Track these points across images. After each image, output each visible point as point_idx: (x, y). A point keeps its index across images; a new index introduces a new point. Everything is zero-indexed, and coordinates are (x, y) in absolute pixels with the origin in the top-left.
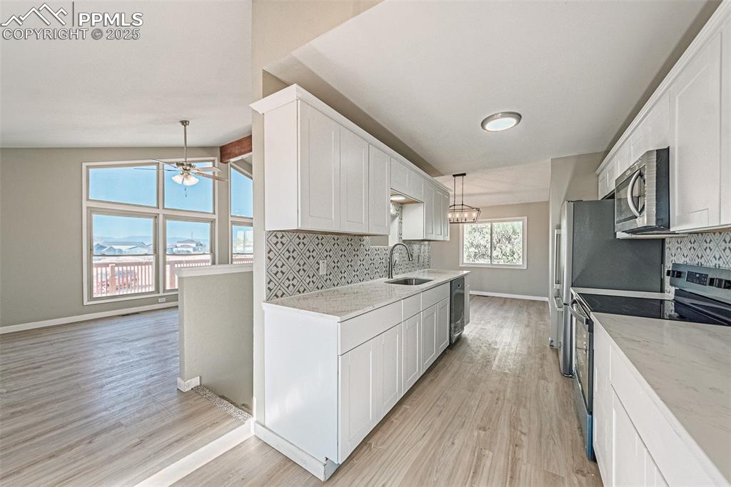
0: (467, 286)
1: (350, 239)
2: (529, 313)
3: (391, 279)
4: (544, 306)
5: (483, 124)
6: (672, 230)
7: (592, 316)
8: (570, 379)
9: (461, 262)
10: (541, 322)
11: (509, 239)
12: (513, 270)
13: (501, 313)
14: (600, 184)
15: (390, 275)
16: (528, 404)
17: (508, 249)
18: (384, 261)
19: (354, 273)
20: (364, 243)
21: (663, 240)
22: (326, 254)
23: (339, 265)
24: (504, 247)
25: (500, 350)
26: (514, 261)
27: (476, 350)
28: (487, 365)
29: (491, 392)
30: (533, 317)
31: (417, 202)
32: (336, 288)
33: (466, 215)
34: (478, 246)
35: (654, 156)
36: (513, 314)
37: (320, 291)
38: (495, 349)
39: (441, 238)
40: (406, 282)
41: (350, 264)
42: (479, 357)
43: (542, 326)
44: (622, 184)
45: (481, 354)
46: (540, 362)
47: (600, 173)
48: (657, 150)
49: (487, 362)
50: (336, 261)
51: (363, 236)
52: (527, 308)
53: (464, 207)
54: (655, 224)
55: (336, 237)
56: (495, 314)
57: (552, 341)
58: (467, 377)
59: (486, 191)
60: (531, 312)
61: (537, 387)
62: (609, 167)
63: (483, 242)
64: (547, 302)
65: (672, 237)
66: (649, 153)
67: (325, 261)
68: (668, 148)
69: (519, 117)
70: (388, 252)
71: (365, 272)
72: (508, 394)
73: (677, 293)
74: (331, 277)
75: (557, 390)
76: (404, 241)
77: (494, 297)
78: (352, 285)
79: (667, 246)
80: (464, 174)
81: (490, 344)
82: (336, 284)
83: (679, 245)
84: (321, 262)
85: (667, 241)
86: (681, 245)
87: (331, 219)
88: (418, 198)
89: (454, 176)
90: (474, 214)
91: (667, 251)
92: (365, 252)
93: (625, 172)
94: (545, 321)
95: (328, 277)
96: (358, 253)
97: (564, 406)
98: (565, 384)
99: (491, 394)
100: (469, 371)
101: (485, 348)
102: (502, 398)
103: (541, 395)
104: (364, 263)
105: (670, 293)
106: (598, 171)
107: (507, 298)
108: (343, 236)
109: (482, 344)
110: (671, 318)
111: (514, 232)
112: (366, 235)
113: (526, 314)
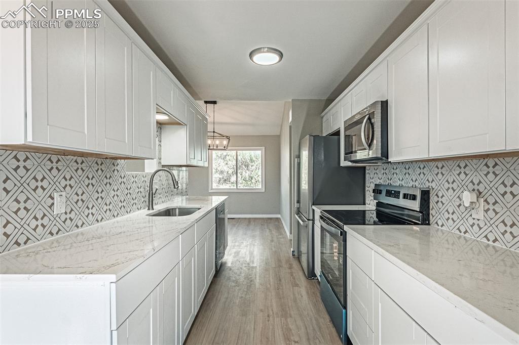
0: (226, 211)
1: (99, 163)
2: (270, 229)
3: (151, 212)
4: (279, 222)
5: (251, 55)
6: (389, 160)
7: (346, 228)
8: (312, 280)
9: (210, 188)
10: (281, 236)
11: (247, 166)
12: (252, 194)
13: (249, 232)
14: (324, 124)
15: (150, 206)
16: (292, 313)
17: (247, 175)
18: (142, 190)
19: (105, 208)
20: (118, 168)
21: (364, 168)
22: (63, 183)
23: (84, 197)
24: (244, 173)
25: (258, 267)
26: (252, 185)
27: (238, 272)
28: (251, 285)
29: (261, 311)
30: (273, 232)
31: (180, 124)
32: (80, 230)
33: (217, 142)
34: (222, 172)
35: (379, 106)
36: (258, 233)
37: (55, 237)
38: (253, 267)
39: (201, 164)
40: (168, 213)
41: (100, 195)
42: (242, 279)
43: (282, 240)
44: (352, 124)
45: (243, 275)
46: (289, 271)
47: (323, 116)
48: (381, 101)
49: (250, 281)
50: (80, 193)
51: (116, 158)
52: (267, 226)
53: (216, 134)
54: (380, 156)
55: (79, 160)
56: (245, 234)
57: (293, 252)
58: (238, 302)
59: (233, 121)
60: (271, 228)
61: (294, 294)
62: (333, 111)
63: (225, 168)
64: (280, 218)
65: (371, 166)
66: (376, 103)
67: (64, 194)
68: (387, 101)
69: (281, 55)
70: (148, 179)
71: (120, 204)
72: (275, 310)
73: (379, 204)
74: (72, 215)
75: (307, 293)
76: (163, 166)
77: (240, 218)
78: (103, 223)
79: (367, 171)
80: (215, 103)
81: (248, 264)
82: (79, 224)
83: (376, 171)
84: (56, 195)
85: (367, 168)
86: (377, 171)
87: (84, 133)
88: (183, 119)
89: (206, 102)
90: (225, 142)
91: (367, 176)
92: (120, 180)
93: (355, 115)
94: (283, 235)
95: (68, 216)
96: (111, 181)
97: (315, 304)
98: (311, 286)
99: (262, 313)
100: (237, 296)
101: (245, 268)
102: (271, 313)
103: (298, 301)
104: (118, 193)
105: (371, 205)
106: (323, 114)
107: (250, 218)
108: (90, 159)
109: (242, 265)
110: (375, 223)
111: (252, 161)
112: (121, 158)
113: (268, 230)
